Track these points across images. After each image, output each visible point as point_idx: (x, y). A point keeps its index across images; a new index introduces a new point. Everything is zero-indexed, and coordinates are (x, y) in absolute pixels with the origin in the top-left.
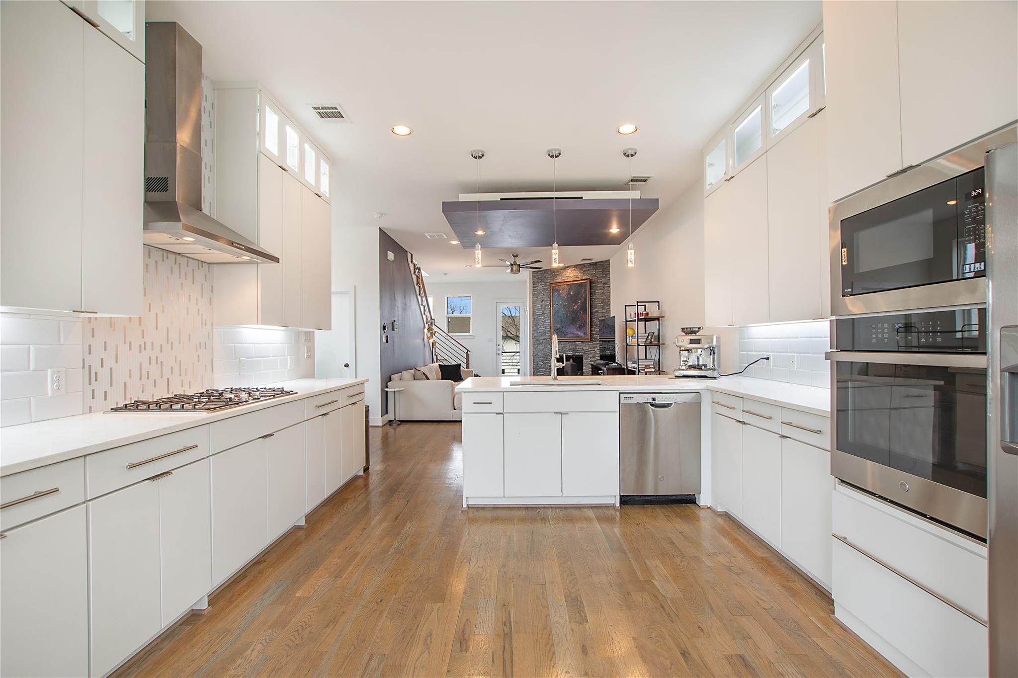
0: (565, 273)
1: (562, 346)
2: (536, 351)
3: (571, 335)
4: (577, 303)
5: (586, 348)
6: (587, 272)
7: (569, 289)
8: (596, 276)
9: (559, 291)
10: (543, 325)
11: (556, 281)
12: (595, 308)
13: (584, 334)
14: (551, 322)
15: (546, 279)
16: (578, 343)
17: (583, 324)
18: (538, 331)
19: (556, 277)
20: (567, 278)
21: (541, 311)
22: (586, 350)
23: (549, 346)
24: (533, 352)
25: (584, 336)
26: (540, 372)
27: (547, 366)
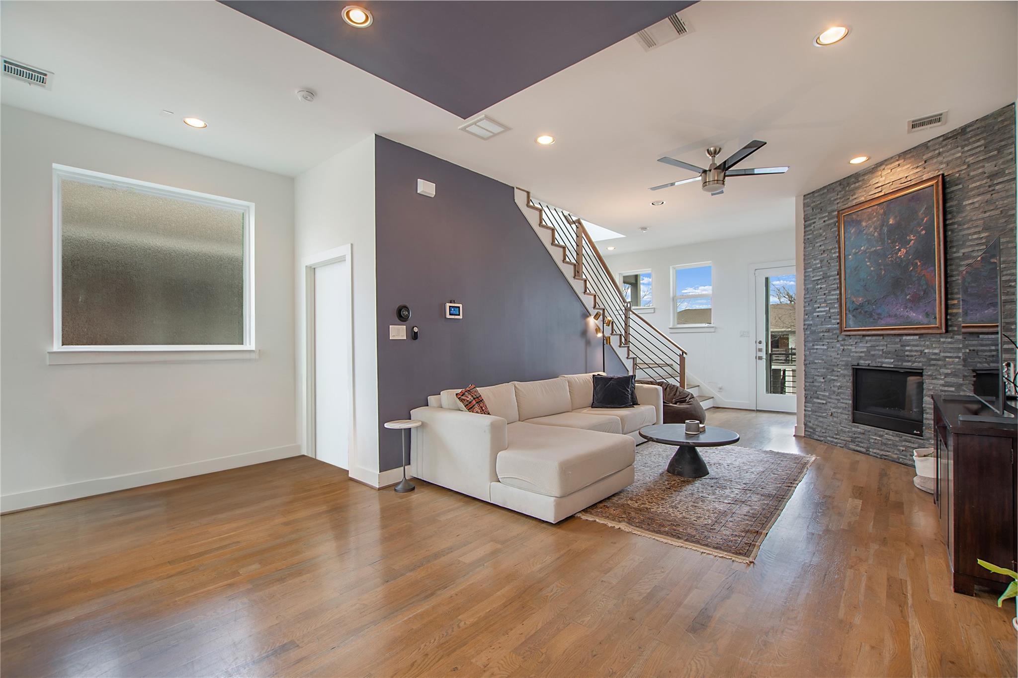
0: (874, 181)
1: (868, 345)
2: (810, 354)
3: (890, 320)
4: (904, 243)
5: (931, 350)
6: (935, 160)
7: (885, 213)
8: (964, 163)
9: (859, 222)
10: (825, 301)
11: (854, 203)
12: (963, 245)
13: (927, 315)
14: (841, 293)
15: (831, 203)
16: (908, 338)
17: (925, 291)
18: (815, 314)
19: (854, 194)
20: (879, 189)
21: (821, 273)
22: (933, 357)
23: (838, 345)
24: (805, 356)
25: (926, 320)
26: (818, 398)
27: (834, 386)
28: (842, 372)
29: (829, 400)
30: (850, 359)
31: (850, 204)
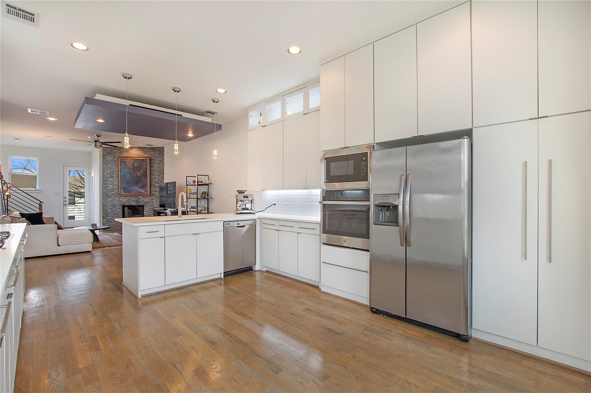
0: (130, 152)
1: (128, 199)
2: (105, 202)
3: (135, 192)
4: (140, 172)
5: (146, 200)
6: (147, 153)
7: (134, 162)
8: (154, 156)
9: (125, 162)
10: (112, 184)
11: (123, 156)
12: (154, 175)
13: (145, 191)
14: (118, 183)
15: (115, 153)
16: (140, 197)
17: (145, 185)
18: (107, 188)
19: (124, 153)
20: (132, 155)
21: (110, 175)
22: (147, 202)
23: (117, 199)
24: (103, 203)
25: (145, 193)
26: (109, 217)
27: (115, 212)
28: (118, 207)
29: (114, 217)
30: (121, 203)
31: (122, 156)
